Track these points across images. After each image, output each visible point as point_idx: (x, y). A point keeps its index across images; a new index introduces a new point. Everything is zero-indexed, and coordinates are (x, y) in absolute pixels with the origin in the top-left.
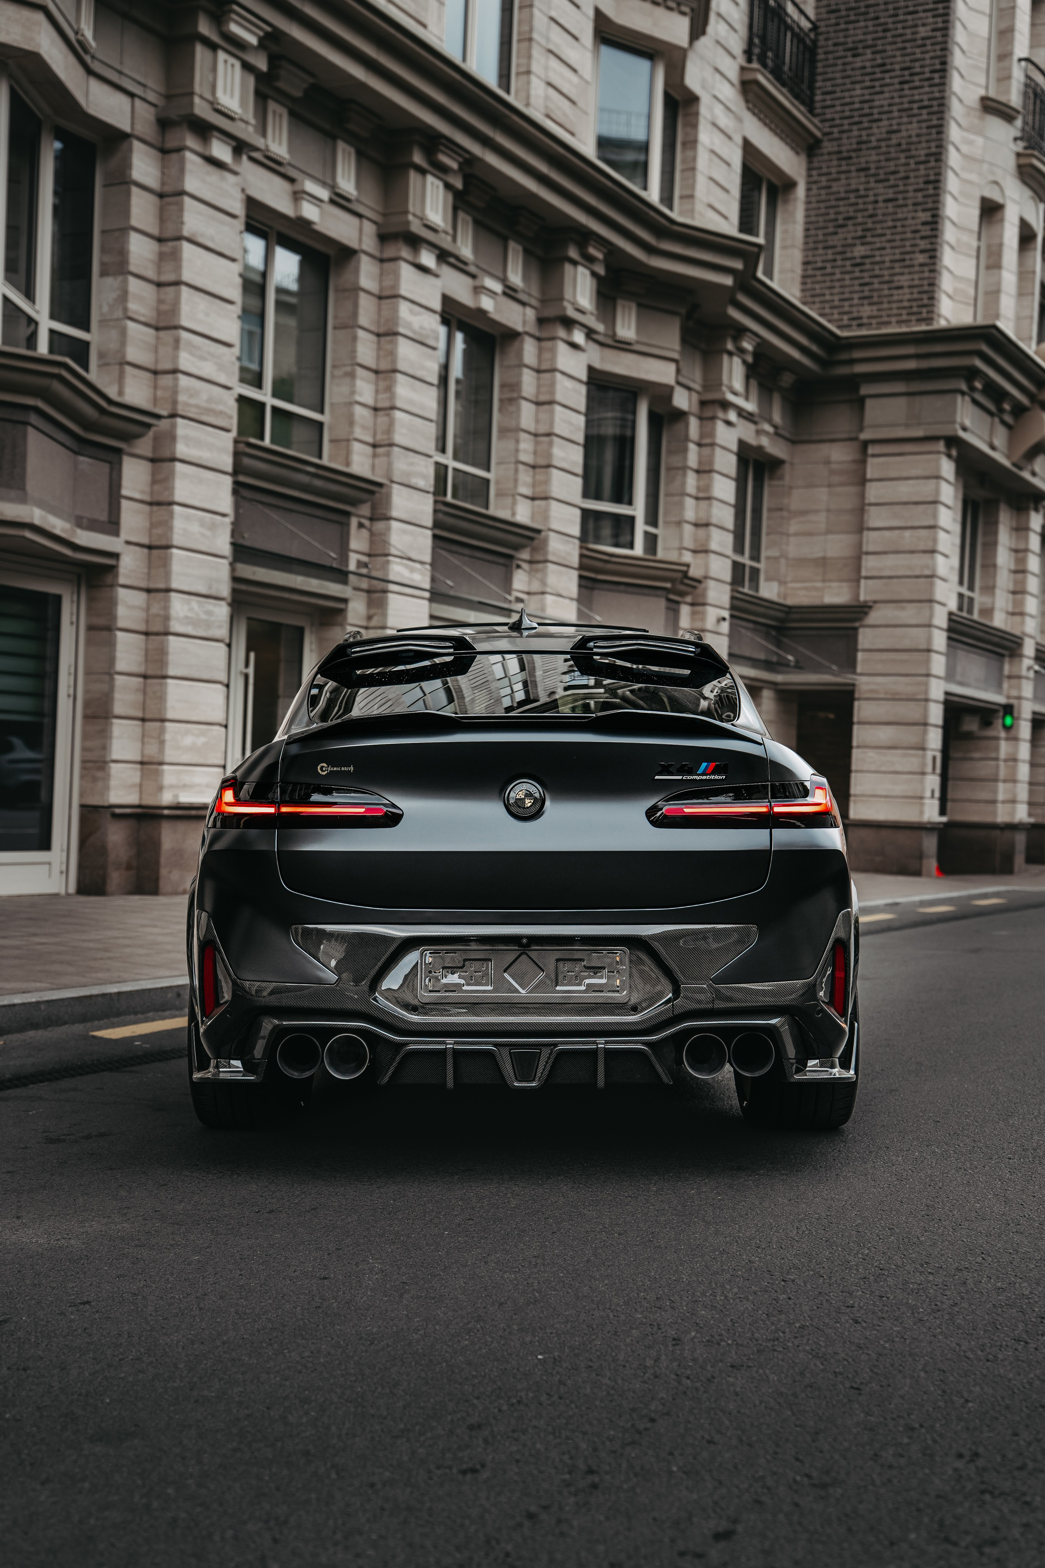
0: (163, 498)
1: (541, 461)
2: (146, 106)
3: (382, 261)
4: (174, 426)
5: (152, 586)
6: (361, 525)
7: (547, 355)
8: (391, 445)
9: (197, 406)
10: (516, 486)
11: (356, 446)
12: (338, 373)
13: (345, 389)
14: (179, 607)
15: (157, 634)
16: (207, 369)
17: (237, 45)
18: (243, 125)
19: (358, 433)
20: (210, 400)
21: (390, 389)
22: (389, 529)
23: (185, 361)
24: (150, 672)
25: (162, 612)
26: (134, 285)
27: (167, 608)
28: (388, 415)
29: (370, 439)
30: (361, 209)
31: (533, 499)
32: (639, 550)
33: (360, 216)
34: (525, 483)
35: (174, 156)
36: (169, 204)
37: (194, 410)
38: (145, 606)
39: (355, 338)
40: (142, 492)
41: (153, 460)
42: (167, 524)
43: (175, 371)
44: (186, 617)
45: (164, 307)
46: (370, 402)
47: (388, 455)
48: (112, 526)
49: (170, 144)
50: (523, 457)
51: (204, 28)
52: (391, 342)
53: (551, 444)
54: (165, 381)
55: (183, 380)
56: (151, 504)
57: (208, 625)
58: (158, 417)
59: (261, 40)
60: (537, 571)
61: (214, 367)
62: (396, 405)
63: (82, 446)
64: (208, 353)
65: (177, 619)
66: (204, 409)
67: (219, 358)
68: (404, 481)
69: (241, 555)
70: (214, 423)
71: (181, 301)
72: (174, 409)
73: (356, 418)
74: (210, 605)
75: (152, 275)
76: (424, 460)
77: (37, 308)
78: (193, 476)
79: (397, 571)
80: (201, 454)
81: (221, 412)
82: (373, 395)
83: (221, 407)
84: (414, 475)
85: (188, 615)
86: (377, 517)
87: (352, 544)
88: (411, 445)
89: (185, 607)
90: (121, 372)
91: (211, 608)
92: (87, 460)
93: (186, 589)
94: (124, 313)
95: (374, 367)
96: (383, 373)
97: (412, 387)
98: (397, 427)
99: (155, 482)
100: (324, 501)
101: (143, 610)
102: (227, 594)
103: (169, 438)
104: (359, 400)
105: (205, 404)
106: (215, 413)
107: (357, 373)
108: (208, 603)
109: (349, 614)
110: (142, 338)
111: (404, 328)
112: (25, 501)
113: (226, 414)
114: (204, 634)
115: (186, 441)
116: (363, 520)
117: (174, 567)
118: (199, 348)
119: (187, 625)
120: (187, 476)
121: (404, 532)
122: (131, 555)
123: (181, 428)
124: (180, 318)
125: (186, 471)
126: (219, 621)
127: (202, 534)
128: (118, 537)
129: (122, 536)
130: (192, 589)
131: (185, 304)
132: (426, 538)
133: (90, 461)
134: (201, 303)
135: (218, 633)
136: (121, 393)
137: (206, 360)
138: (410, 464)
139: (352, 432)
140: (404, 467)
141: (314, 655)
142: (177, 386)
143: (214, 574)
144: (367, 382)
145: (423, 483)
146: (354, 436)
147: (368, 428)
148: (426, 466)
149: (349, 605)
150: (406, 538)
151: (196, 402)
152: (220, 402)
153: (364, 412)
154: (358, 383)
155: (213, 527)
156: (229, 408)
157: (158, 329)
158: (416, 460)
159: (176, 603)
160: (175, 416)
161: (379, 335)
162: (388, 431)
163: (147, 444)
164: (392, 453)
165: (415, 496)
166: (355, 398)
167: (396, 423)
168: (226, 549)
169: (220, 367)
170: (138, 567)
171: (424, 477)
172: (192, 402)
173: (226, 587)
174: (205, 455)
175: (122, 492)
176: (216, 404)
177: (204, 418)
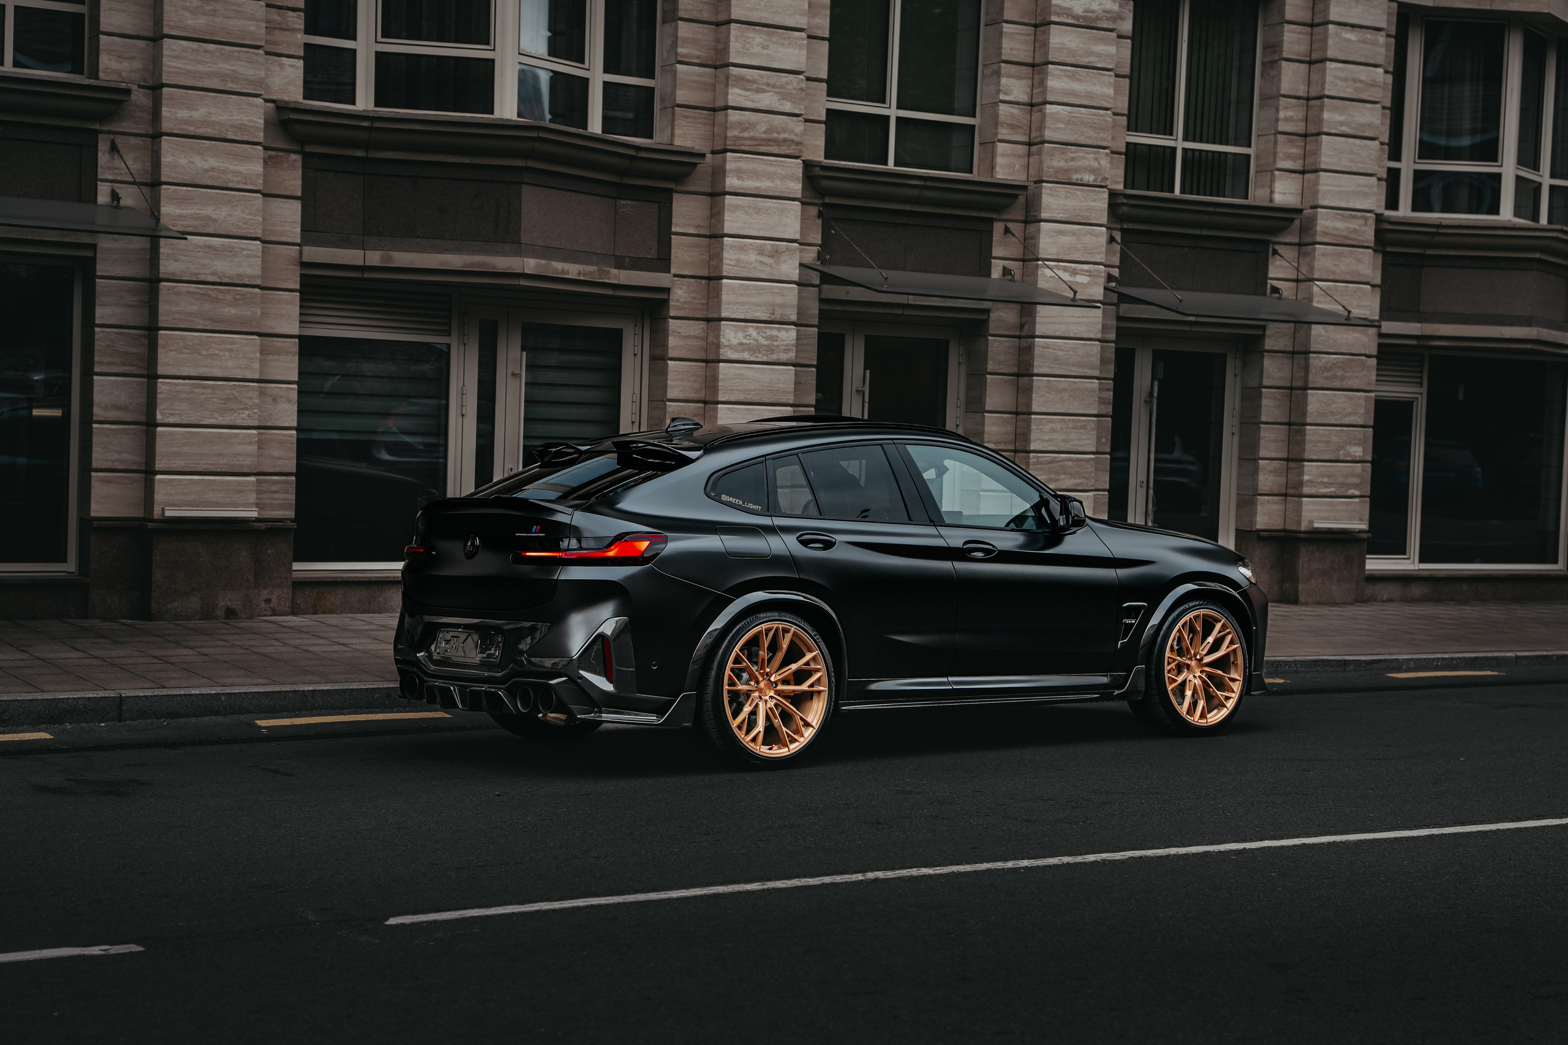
0: (716, 232)
1: (1312, 129)
4: (725, 161)
5: (710, 316)
6: (1007, 231)
7: (1319, 7)
8: (1043, 142)
9: (752, 138)
10: (1275, 162)
11: (1001, 147)
12: (988, 72)
13: (992, 89)
14: (731, 336)
15: (713, 361)
16: (766, 100)
19: (1003, 133)
20: (770, 130)
21: (1042, 83)
22: (1039, 231)
23: (736, 96)
24: (708, 399)
25: (715, 341)
26: (684, 28)
27: (718, 337)
29: (1025, 139)
31: (1303, 172)
32: (1507, 213)
34: (1287, 156)
37: (749, 142)
38: (703, 335)
39: (1001, 34)
40: (698, 226)
41: (711, 195)
42: (716, 256)
43: (727, 108)
44: (741, 344)
45: (720, 46)
46: (1024, 98)
47: (1039, 153)
48: (662, 262)
50: (1282, 127)
52: (1044, 32)
53: (1322, 108)
54: (719, 117)
55: (733, 116)
56: (710, 237)
57: (771, 350)
58: (703, 155)
60: (1306, 254)
61: (776, 97)
62: (1050, 98)
63: (622, 191)
64: (768, 84)
65: (730, 346)
66: (763, 140)
67: (781, 87)
68: (1061, 178)
69: (827, 278)
70: (776, 151)
71: (732, 39)
72: (725, 145)
73: (1001, 118)
74: (773, 331)
75: (706, 16)
76: (1094, 153)
77: (586, 66)
78: (749, 207)
79: (1047, 277)
80: (758, 184)
81: (785, 140)
82: (1029, 90)
83: (786, 136)
84: (1077, 170)
85: (745, 341)
86: (1029, 219)
87: (997, 251)
88: (1071, 139)
89: (740, 335)
90: (673, 115)
91: (774, 333)
92: (629, 202)
93: (742, 317)
94: (676, 58)
95: (1030, 60)
96: (1038, 65)
97: (1073, 77)
98: (1049, 122)
99: (712, 216)
100: (947, 211)
101: (702, 339)
102: (794, 318)
103: (719, 172)
104: (1007, 98)
105: (763, 136)
106: (777, 142)
107: (1003, 71)
108: (770, 328)
109: (991, 324)
110: (694, 78)
111: (1058, 15)
112: (519, 253)
113: (792, 141)
114: (765, 359)
115: (739, 173)
116: (1010, 225)
117: (725, 297)
118: (754, 82)
119: (743, 351)
120: (737, 207)
121: (1061, 233)
122: (684, 288)
123: (732, 161)
124: (732, 55)
125: (739, 203)
126: (788, 345)
127: (761, 262)
128: (669, 271)
129: (673, 271)
130: (749, 316)
131: (736, 41)
132: (1097, 236)
133: (634, 203)
134: (757, 38)
135: (784, 357)
136: (673, 135)
137: (764, 91)
138: (1073, 159)
139: (997, 134)
140: (1062, 164)
141: (963, 368)
142: (726, 122)
143: (779, 300)
144: (1018, 78)
145: (1092, 178)
146: (1000, 137)
147: (1019, 127)
148: (1096, 159)
149: (991, 315)
150: (1065, 240)
151: (752, 134)
152: (785, 130)
153: (1015, 111)
154: (1004, 81)
155: (776, 254)
156: (796, 135)
157: (716, 67)
158: (1082, 155)
159: (728, 331)
160: (725, 151)
161: (1036, 26)
162: (1041, 128)
163: (700, 181)
164: (1045, 150)
165: (1079, 193)
166: (1002, 97)
167: (1048, 119)
168: (794, 273)
169: (784, 96)
170: (693, 298)
171: (1092, 171)
172: (746, 135)
173: (795, 311)
174: (764, 185)
175: (674, 229)
176: (778, 133)
177: (763, 149)
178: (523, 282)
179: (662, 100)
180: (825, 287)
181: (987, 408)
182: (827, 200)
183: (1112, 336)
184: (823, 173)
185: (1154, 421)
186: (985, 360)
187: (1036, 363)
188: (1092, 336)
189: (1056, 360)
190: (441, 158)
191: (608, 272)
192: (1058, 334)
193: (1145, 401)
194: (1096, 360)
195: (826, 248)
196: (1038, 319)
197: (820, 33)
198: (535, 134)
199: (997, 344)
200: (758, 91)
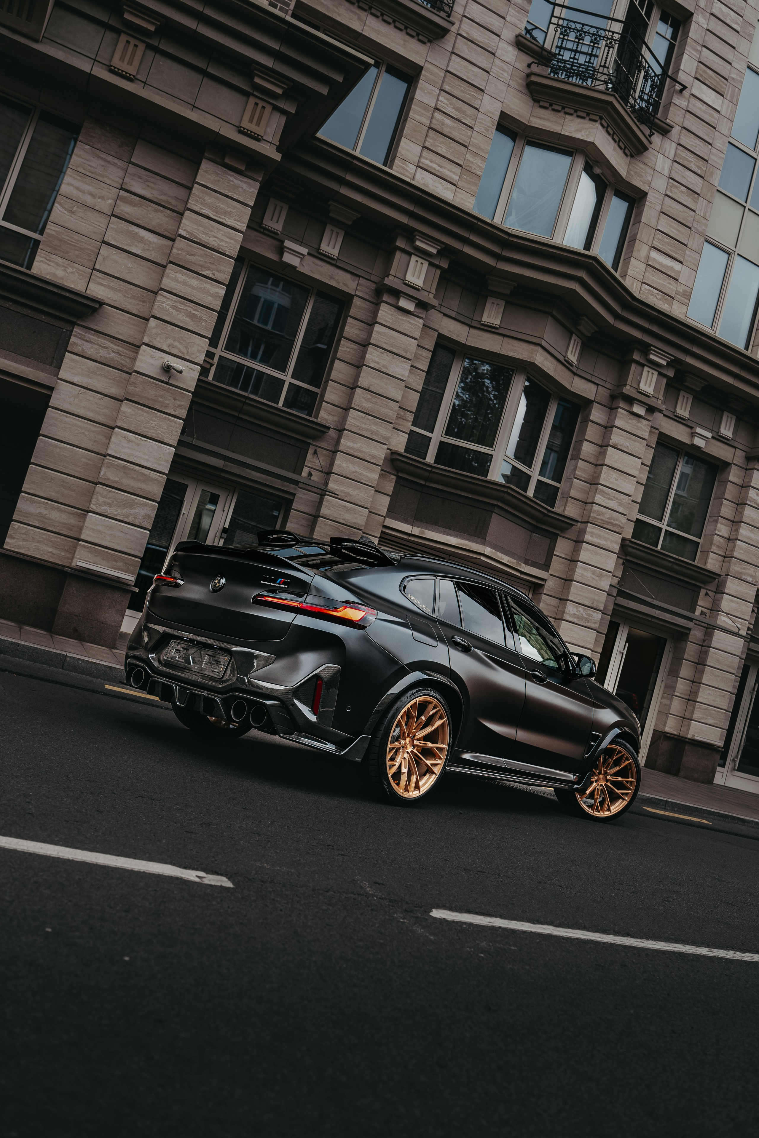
0: (575, 559)
2: (605, 389)
3: (746, 470)
4: (587, 527)
5: (562, 597)
6: (707, 594)
8: (732, 557)
9: (602, 520)
11: (711, 555)
12: (711, 520)
13: (712, 528)
14: (571, 609)
15: (559, 619)
16: (612, 504)
17: (655, 365)
18: (655, 400)
19: (714, 548)
20: (611, 518)
21: (737, 530)
22: (722, 598)
23: (599, 499)
25: (563, 610)
26: (581, 464)
27: (564, 608)
28: (734, 543)
29: (723, 554)
30: (736, 444)
33: (735, 448)
35: (614, 411)
36: (608, 431)
37: (600, 521)
38: (557, 606)
39: (722, 504)
40: (566, 554)
41: (576, 542)
42: (573, 570)
43: (593, 503)
44: (575, 614)
45: (595, 475)
46: (726, 535)
47: (729, 562)
48: (546, 566)
49: (614, 406)
51: (636, 356)
52: (742, 508)
54: (588, 507)
55: (596, 508)
56: (571, 561)
57: (588, 620)
58: (577, 521)
59: (668, 363)
61: (617, 504)
62: (739, 538)
63: (535, 529)
64: (614, 497)
65: (569, 614)
66: (606, 522)
67: (620, 500)
68: (737, 576)
69: (621, 593)
70: (611, 529)
71: (603, 472)
72: (588, 519)
73: (714, 542)
74: (591, 612)
75: (592, 460)
76: (754, 568)
77: (532, 470)
78: (593, 551)
79: (723, 620)
80: (600, 541)
81: (616, 525)
82: (729, 532)
83: (617, 522)
84: (745, 574)
85: (576, 613)
86: (717, 591)
87: (700, 602)
88: (745, 559)
89: (575, 610)
90: (567, 501)
91: (591, 613)
92: (537, 535)
93: (578, 601)
94: (574, 476)
95: (732, 519)
96: (736, 522)
97: (751, 531)
98: (737, 548)
99: (574, 551)
100: (682, 578)
101: (556, 607)
102: (602, 608)
103: (583, 532)
104: (719, 533)
105: (607, 520)
106: (612, 524)
107: (719, 520)
108: (590, 610)
109: (690, 636)
110: (580, 487)
111: (750, 501)
112: (483, 544)
113: (619, 526)
114: (584, 624)
115: (592, 534)
116: (708, 592)
117: (572, 590)
118: (608, 494)
119: (575, 618)
120: (587, 550)
121: (732, 601)
122: (553, 581)
123: (590, 528)
124: (601, 480)
125: (589, 548)
126: (596, 620)
127: (593, 578)
128: (548, 572)
129: (550, 572)
130: (581, 602)
131: (605, 474)
132: (748, 607)
133: (540, 536)
134: (614, 475)
135: (593, 626)
136: (564, 510)
137: (612, 500)
138: (744, 568)
139: (711, 548)
140: (739, 569)
141: (671, 654)
142: (591, 509)
143: (597, 598)
144: (725, 525)
145: (751, 579)
146: (712, 550)
147: (722, 548)
148: (755, 571)
149: (691, 632)
150: (734, 605)
151: (602, 518)
152: (617, 520)
153: (721, 540)
154: (719, 525)
155: (600, 576)
156: (622, 523)
157: (591, 484)
158: (749, 568)
159: (570, 607)
160: (588, 522)
161: (738, 504)
162: (733, 550)
163: (571, 533)
164: (733, 561)
165: (744, 585)
166: (717, 532)
167: (737, 547)
168: (607, 588)
169: (620, 504)
170: (556, 587)
171: (752, 576)
172: (599, 517)
173: (603, 605)
174: (602, 543)
175: (555, 553)
176: (614, 520)
177: (605, 526)
178: (482, 558)
179: (562, 494)
180: (618, 598)
181: (680, 676)
182: (628, 558)
183: (744, 657)
184: (630, 544)
185: (753, 702)
186: (684, 652)
187: (708, 660)
188: (737, 654)
189: (718, 661)
190: (459, 492)
191: (520, 565)
192: (721, 649)
193: (750, 692)
194: (736, 666)
195: (622, 579)
196: (713, 639)
197: (641, 482)
198: (506, 490)
199: (691, 646)
200: (609, 499)
